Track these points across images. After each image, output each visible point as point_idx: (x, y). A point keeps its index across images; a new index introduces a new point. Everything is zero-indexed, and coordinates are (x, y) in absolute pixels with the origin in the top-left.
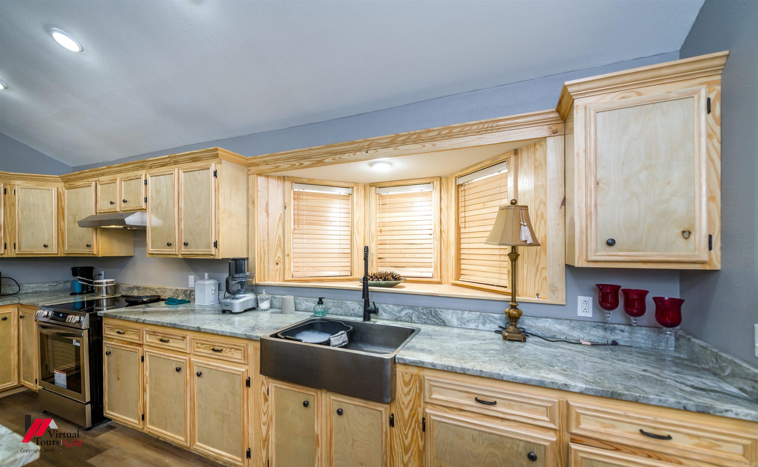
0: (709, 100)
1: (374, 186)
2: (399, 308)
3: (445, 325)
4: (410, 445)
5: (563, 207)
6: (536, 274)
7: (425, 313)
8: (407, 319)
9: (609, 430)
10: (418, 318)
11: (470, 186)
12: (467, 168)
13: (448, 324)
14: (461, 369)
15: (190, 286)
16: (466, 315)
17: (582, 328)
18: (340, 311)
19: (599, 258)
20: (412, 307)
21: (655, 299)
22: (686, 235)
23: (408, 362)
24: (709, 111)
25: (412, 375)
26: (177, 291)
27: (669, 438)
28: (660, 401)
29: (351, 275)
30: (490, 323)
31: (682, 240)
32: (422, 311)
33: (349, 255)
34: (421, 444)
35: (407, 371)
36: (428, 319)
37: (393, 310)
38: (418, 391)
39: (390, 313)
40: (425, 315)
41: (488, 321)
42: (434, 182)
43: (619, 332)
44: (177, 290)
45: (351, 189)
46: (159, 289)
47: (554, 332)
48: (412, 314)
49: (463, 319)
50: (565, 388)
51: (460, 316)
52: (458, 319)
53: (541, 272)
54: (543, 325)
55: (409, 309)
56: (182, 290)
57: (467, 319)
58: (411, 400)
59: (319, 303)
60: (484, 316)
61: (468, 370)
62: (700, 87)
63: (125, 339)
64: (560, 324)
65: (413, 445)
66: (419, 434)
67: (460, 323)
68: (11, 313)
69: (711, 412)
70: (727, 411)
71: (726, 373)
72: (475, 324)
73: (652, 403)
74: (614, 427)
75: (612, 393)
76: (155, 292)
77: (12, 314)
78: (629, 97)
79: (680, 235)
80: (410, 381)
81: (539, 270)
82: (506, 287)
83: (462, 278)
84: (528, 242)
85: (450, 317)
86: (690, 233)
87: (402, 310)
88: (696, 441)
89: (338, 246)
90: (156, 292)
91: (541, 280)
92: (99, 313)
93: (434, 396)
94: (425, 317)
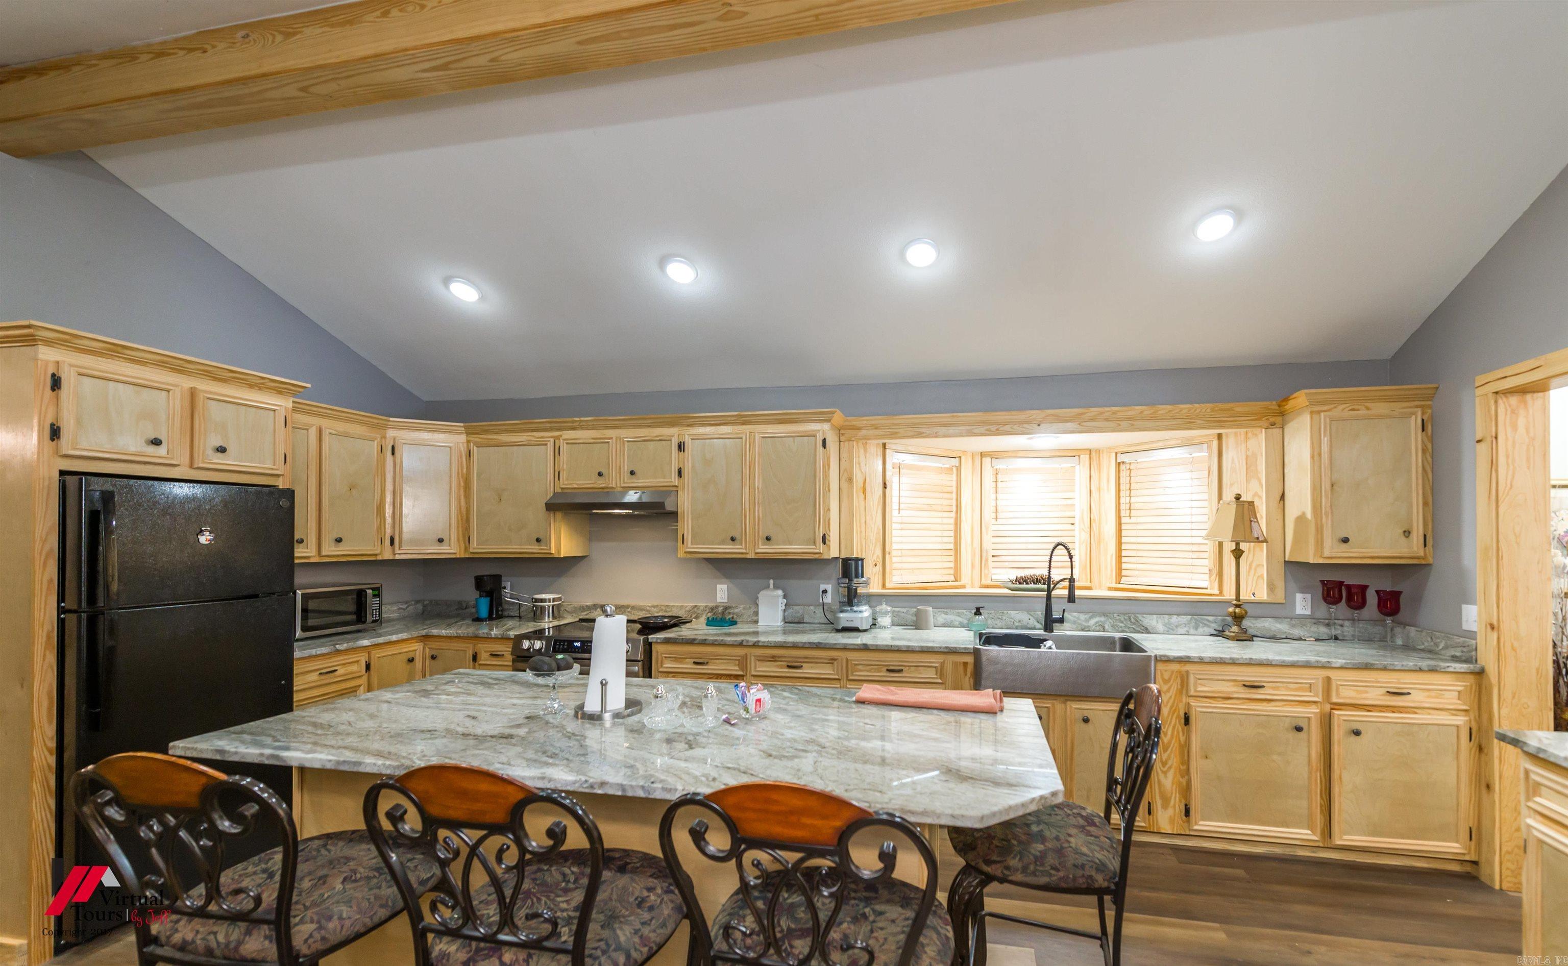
0: (1423, 420)
1: (989, 456)
2: (1087, 616)
3: (1149, 633)
4: (1170, 742)
5: (1282, 502)
6: (1249, 572)
7: (1122, 619)
8: (1098, 628)
9: (1364, 695)
10: (1112, 626)
11: (1139, 466)
12: (1138, 444)
13: (1151, 631)
14: (1231, 659)
15: (719, 600)
16: (1174, 619)
17: (1303, 625)
18: (999, 623)
19: (1334, 555)
20: (1104, 614)
21: (1377, 592)
22: (1407, 534)
23: (1171, 658)
24: (1423, 430)
25: (1172, 672)
26: (695, 609)
27: (1409, 694)
28: (1403, 665)
29: (956, 580)
30: (1203, 627)
31: (1403, 538)
32: (1118, 618)
33: (952, 553)
34: (1182, 739)
35: (1165, 668)
36: (1126, 626)
37: (1078, 619)
38: (1179, 687)
39: (1075, 622)
40: (1122, 622)
41: (1201, 625)
42: (1081, 456)
43: (1338, 627)
44: (696, 606)
45: (958, 460)
46: (654, 606)
47: (1275, 631)
48: (1104, 622)
49: (1170, 624)
50: (1328, 665)
51: (1167, 621)
52: (1165, 625)
53: (1255, 569)
54: (1262, 625)
55: (1100, 616)
56: (706, 607)
57: (1176, 624)
58: (1171, 697)
59: (976, 614)
60: (1195, 619)
61: (1238, 659)
62: (1416, 409)
63: (709, 672)
64: (1280, 623)
65: (1173, 741)
66: (1180, 729)
67: (1166, 629)
68: (416, 650)
69: (1438, 669)
70: (1448, 667)
71: (1440, 647)
72: (1186, 629)
73: (1396, 668)
74: (1366, 692)
75: (1367, 664)
76: (644, 612)
77: (418, 651)
78: (1358, 410)
79: (1402, 534)
80: (1170, 679)
81: (1253, 567)
82: (1206, 589)
83: (1124, 580)
84: (1260, 539)
85: (1154, 623)
86: (1409, 532)
87: (1091, 618)
88: (1427, 693)
89: (939, 540)
90: (648, 611)
91: (1255, 578)
92: (652, 638)
93: (1199, 689)
94: (1122, 625)
